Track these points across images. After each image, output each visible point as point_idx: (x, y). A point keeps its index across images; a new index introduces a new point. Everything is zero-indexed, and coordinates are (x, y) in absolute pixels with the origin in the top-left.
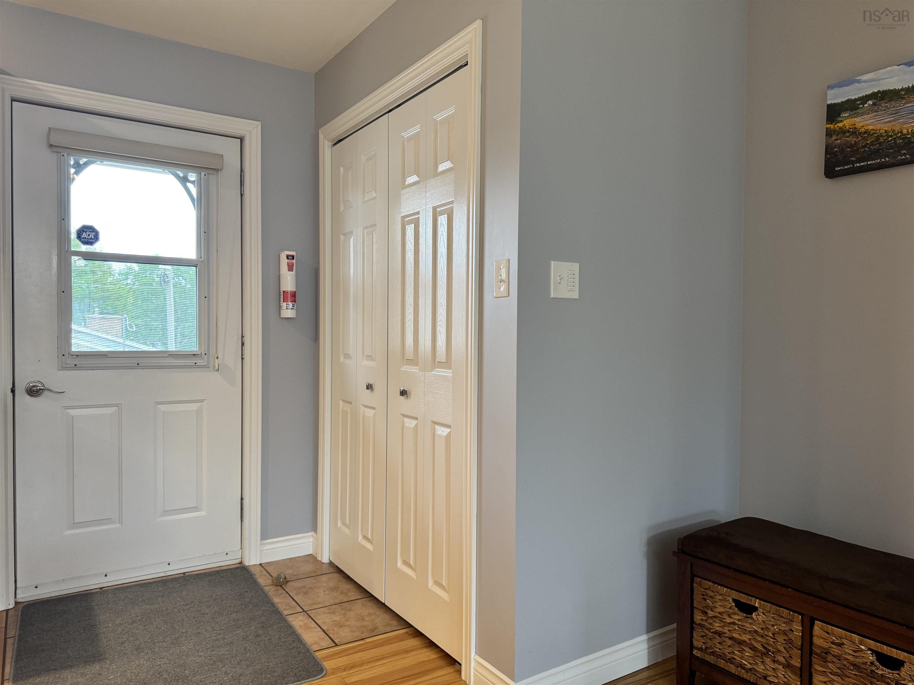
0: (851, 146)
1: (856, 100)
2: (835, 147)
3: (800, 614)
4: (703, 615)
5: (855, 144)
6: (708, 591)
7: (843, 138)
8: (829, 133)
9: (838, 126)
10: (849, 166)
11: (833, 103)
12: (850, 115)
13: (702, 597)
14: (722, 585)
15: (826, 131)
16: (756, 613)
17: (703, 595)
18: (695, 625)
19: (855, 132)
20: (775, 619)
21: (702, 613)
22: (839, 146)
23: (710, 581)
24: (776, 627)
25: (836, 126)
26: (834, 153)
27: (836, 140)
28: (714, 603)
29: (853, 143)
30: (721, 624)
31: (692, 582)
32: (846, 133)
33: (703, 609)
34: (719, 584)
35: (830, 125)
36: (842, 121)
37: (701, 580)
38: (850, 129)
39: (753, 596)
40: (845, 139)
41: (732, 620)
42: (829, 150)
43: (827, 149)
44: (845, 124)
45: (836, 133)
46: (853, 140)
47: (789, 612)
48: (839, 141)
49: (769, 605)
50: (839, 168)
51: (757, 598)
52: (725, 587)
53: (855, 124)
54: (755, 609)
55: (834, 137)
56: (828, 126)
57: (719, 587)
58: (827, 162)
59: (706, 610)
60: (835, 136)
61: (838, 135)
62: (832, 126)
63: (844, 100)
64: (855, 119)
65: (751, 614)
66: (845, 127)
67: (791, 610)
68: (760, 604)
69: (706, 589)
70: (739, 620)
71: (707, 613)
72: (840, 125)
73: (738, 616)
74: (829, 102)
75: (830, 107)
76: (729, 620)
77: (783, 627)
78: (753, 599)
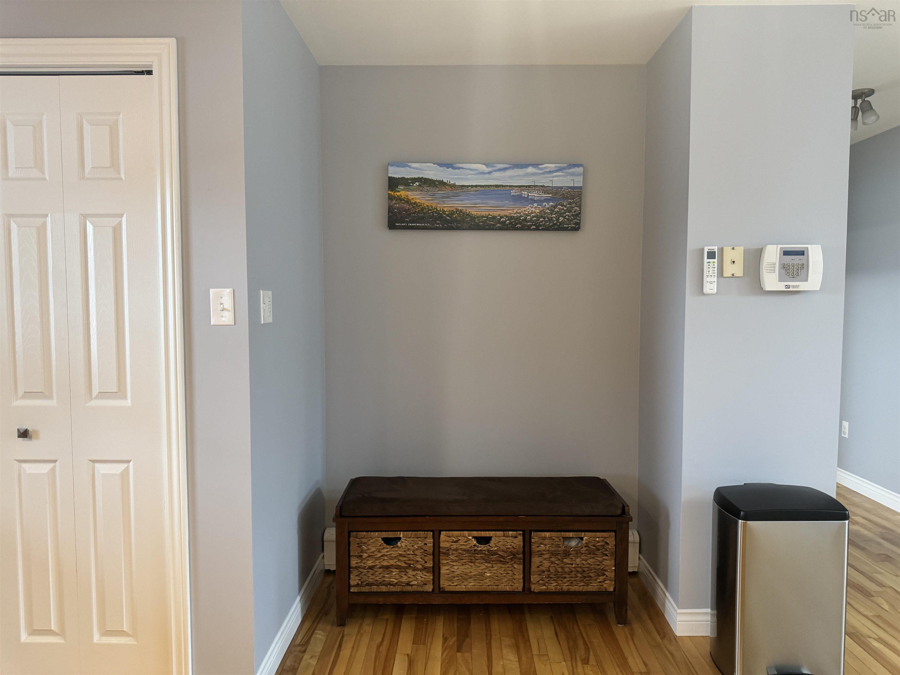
0: (406, 211)
1: (408, 179)
2: (395, 209)
3: (431, 531)
4: (358, 559)
5: (408, 210)
6: (362, 540)
7: (401, 204)
8: (391, 198)
9: (396, 194)
10: (404, 224)
11: (393, 176)
12: (404, 188)
13: (357, 545)
14: (374, 531)
15: (389, 196)
16: (401, 542)
17: (358, 544)
18: (352, 569)
19: (408, 201)
20: (414, 541)
21: (358, 558)
22: (398, 208)
23: (363, 531)
24: (416, 546)
25: (395, 194)
26: (394, 213)
27: (396, 204)
28: (368, 547)
29: (407, 208)
30: (373, 560)
31: (349, 536)
32: (402, 201)
33: (359, 555)
34: (371, 531)
35: (391, 192)
36: (399, 191)
37: (356, 533)
38: (405, 198)
39: (398, 531)
40: (402, 204)
41: (382, 554)
42: (390, 209)
43: (389, 210)
44: (401, 194)
45: (396, 199)
46: (407, 207)
47: (424, 532)
48: (398, 205)
49: (410, 532)
50: (398, 224)
51: (400, 531)
52: (376, 531)
53: (407, 196)
54: (400, 539)
55: (394, 202)
56: (390, 192)
57: (372, 533)
58: (389, 218)
59: (361, 554)
60: (395, 200)
61: (396, 200)
62: (393, 194)
63: (400, 177)
64: (408, 192)
65: (397, 543)
66: (402, 196)
67: (425, 531)
68: (403, 535)
69: (362, 538)
70: (387, 552)
71: (362, 556)
72: (398, 194)
73: (387, 550)
74: (390, 175)
75: (391, 179)
76: (379, 555)
77: (421, 544)
78: (399, 532)
